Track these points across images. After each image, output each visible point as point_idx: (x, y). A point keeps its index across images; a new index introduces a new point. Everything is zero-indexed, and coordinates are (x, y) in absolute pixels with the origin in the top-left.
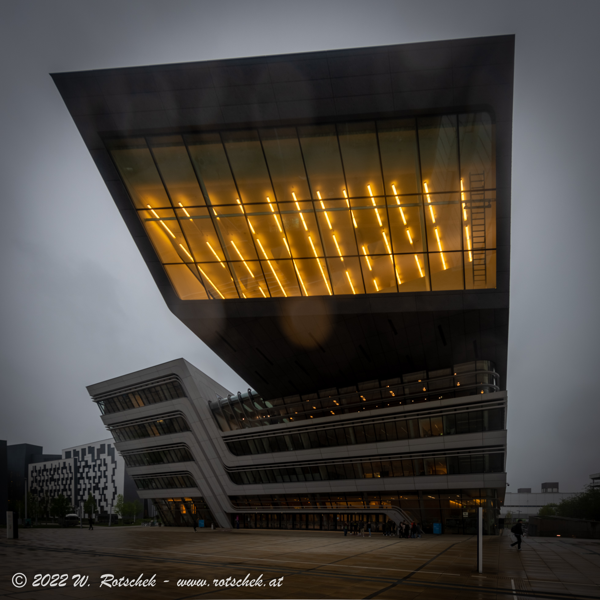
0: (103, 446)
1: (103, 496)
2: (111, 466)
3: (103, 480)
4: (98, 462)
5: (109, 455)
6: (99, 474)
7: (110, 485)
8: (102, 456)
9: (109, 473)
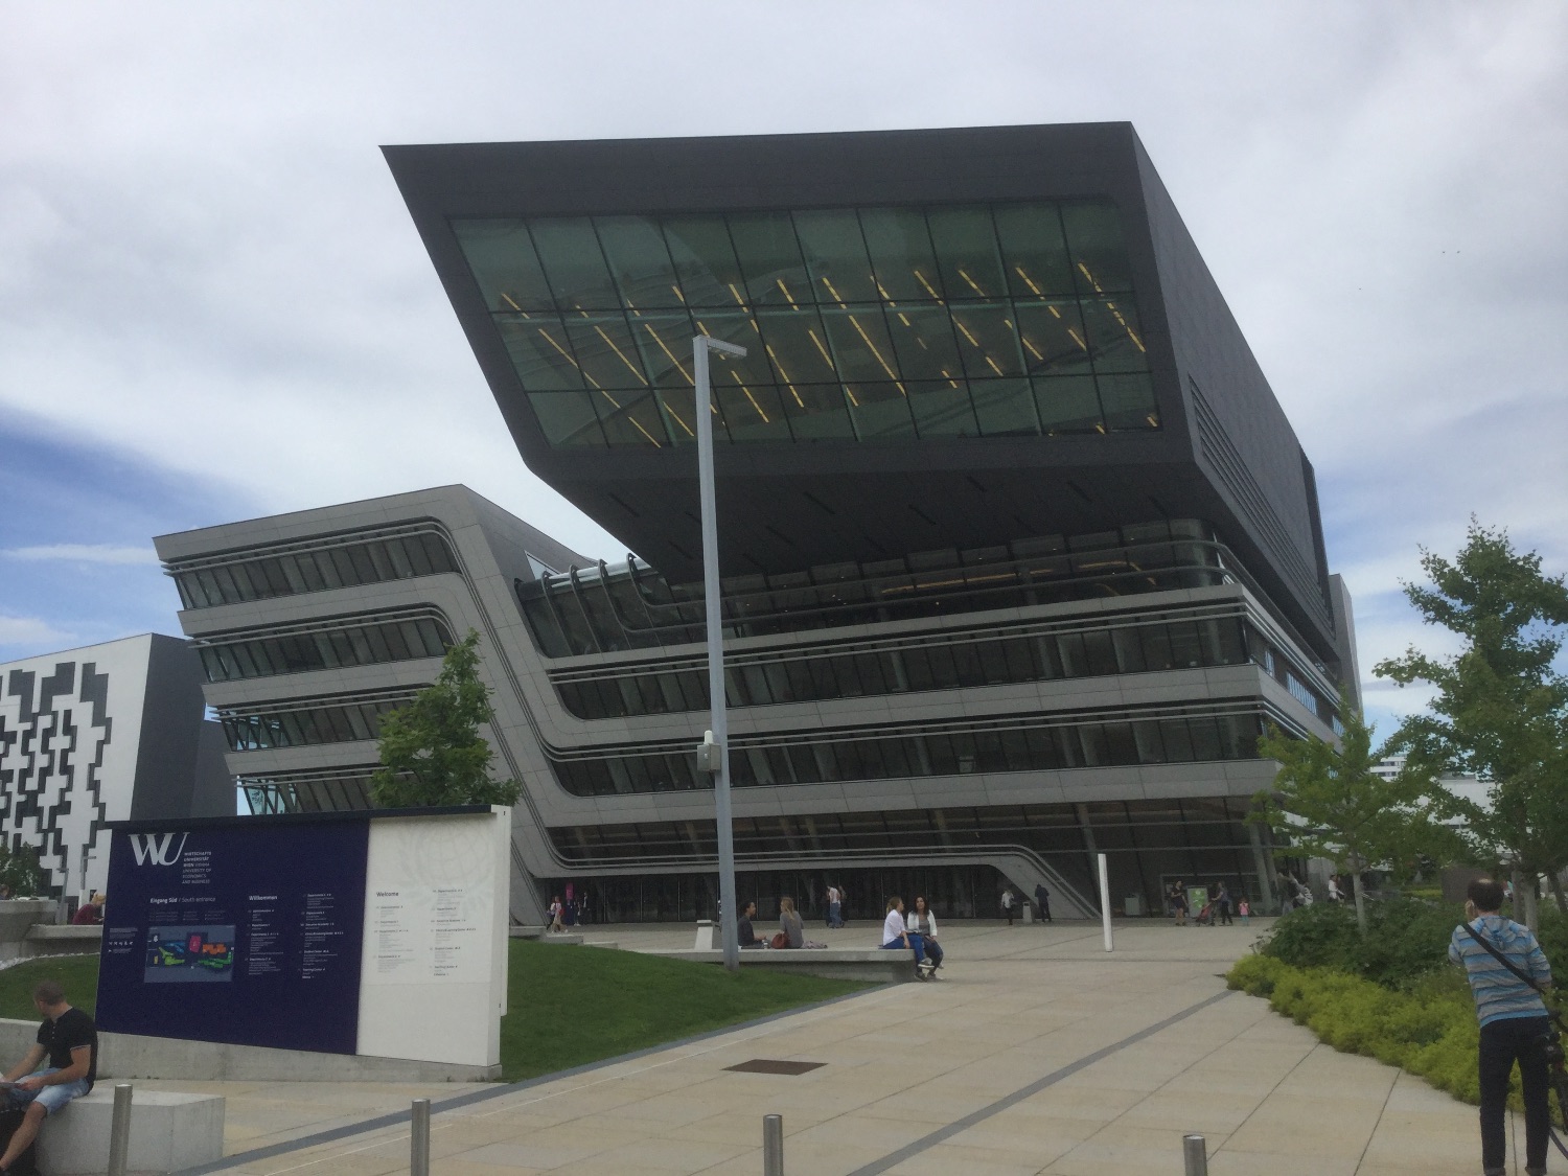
0: (65, 670)
1: (51, 836)
2: (89, 735)
3: (56, 782)
4: (45, 722)
5: (83, 698)
6: (42, 761)
7: (80, 797)
8: (60, 703)
9: (80, 760)
